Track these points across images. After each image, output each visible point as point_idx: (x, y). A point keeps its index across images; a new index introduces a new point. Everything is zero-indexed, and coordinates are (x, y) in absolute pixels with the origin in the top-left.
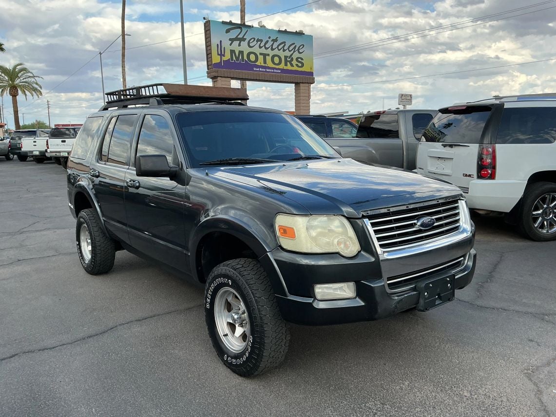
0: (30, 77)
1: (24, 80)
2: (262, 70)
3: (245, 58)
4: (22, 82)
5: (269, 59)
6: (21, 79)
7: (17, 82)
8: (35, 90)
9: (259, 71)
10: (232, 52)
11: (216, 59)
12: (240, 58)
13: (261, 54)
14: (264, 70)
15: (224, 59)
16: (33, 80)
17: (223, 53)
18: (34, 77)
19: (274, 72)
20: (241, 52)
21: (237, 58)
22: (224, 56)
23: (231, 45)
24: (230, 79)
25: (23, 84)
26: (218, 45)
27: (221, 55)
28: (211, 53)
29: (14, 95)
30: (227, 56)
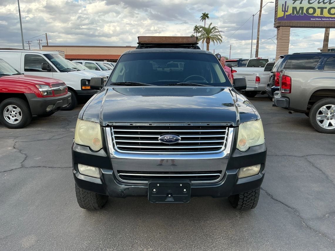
0: (217, 32)
1: (214, 34)
2: (318, 19)
3: (305, 11)
4: (213, 35)
5: (325, 11)
6: (213, 33)
7: (210, 35)
8: (219, 39)
9: (316, 20)
10: (294, 8)
11: (280, 14)
12: (300, 12)
13: (318, 8)
14: (321, 19)
15: (287, 14)
16: (218, 33)
17: (286, 10)
18: (219, 32)
19: (329, 20)
20: (302, 8)
21: (298, 13)
22: (287, 11)
23: (293, 3)
24: (290, 27)
25: (213, 36)
26: (283, 4)
27: (285, 11)
28: (277, 11)
29: (208, 43)
30: (290, 11)
